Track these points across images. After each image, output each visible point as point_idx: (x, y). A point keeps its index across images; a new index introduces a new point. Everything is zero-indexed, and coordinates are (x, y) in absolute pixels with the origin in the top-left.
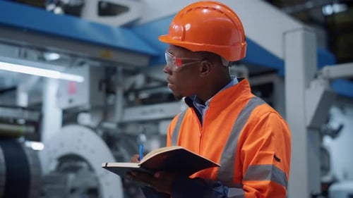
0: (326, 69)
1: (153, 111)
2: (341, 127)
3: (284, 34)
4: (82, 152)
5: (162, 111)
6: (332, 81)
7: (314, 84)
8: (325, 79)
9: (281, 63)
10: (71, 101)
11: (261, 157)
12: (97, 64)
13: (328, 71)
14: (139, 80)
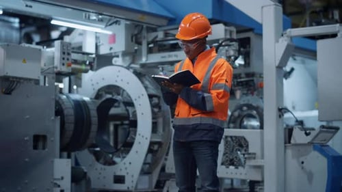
0: (289, 30)
1: (170, 56)
2: (292, 70)
3: (262, 7)
4: (119, 84)
5: (176, 56)
6: (291, 38)
7: (281, 40)
8: (288, 36)
9: (260, 26)
10: (111, 49)
11: (220, 80)
12: (128, 22)
13: (290, 31)
14: (160, 35)
